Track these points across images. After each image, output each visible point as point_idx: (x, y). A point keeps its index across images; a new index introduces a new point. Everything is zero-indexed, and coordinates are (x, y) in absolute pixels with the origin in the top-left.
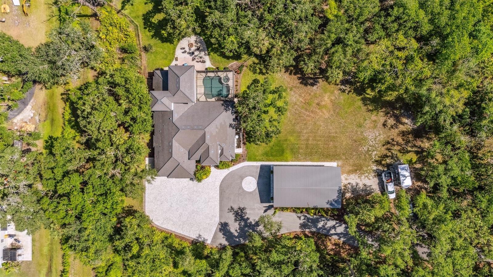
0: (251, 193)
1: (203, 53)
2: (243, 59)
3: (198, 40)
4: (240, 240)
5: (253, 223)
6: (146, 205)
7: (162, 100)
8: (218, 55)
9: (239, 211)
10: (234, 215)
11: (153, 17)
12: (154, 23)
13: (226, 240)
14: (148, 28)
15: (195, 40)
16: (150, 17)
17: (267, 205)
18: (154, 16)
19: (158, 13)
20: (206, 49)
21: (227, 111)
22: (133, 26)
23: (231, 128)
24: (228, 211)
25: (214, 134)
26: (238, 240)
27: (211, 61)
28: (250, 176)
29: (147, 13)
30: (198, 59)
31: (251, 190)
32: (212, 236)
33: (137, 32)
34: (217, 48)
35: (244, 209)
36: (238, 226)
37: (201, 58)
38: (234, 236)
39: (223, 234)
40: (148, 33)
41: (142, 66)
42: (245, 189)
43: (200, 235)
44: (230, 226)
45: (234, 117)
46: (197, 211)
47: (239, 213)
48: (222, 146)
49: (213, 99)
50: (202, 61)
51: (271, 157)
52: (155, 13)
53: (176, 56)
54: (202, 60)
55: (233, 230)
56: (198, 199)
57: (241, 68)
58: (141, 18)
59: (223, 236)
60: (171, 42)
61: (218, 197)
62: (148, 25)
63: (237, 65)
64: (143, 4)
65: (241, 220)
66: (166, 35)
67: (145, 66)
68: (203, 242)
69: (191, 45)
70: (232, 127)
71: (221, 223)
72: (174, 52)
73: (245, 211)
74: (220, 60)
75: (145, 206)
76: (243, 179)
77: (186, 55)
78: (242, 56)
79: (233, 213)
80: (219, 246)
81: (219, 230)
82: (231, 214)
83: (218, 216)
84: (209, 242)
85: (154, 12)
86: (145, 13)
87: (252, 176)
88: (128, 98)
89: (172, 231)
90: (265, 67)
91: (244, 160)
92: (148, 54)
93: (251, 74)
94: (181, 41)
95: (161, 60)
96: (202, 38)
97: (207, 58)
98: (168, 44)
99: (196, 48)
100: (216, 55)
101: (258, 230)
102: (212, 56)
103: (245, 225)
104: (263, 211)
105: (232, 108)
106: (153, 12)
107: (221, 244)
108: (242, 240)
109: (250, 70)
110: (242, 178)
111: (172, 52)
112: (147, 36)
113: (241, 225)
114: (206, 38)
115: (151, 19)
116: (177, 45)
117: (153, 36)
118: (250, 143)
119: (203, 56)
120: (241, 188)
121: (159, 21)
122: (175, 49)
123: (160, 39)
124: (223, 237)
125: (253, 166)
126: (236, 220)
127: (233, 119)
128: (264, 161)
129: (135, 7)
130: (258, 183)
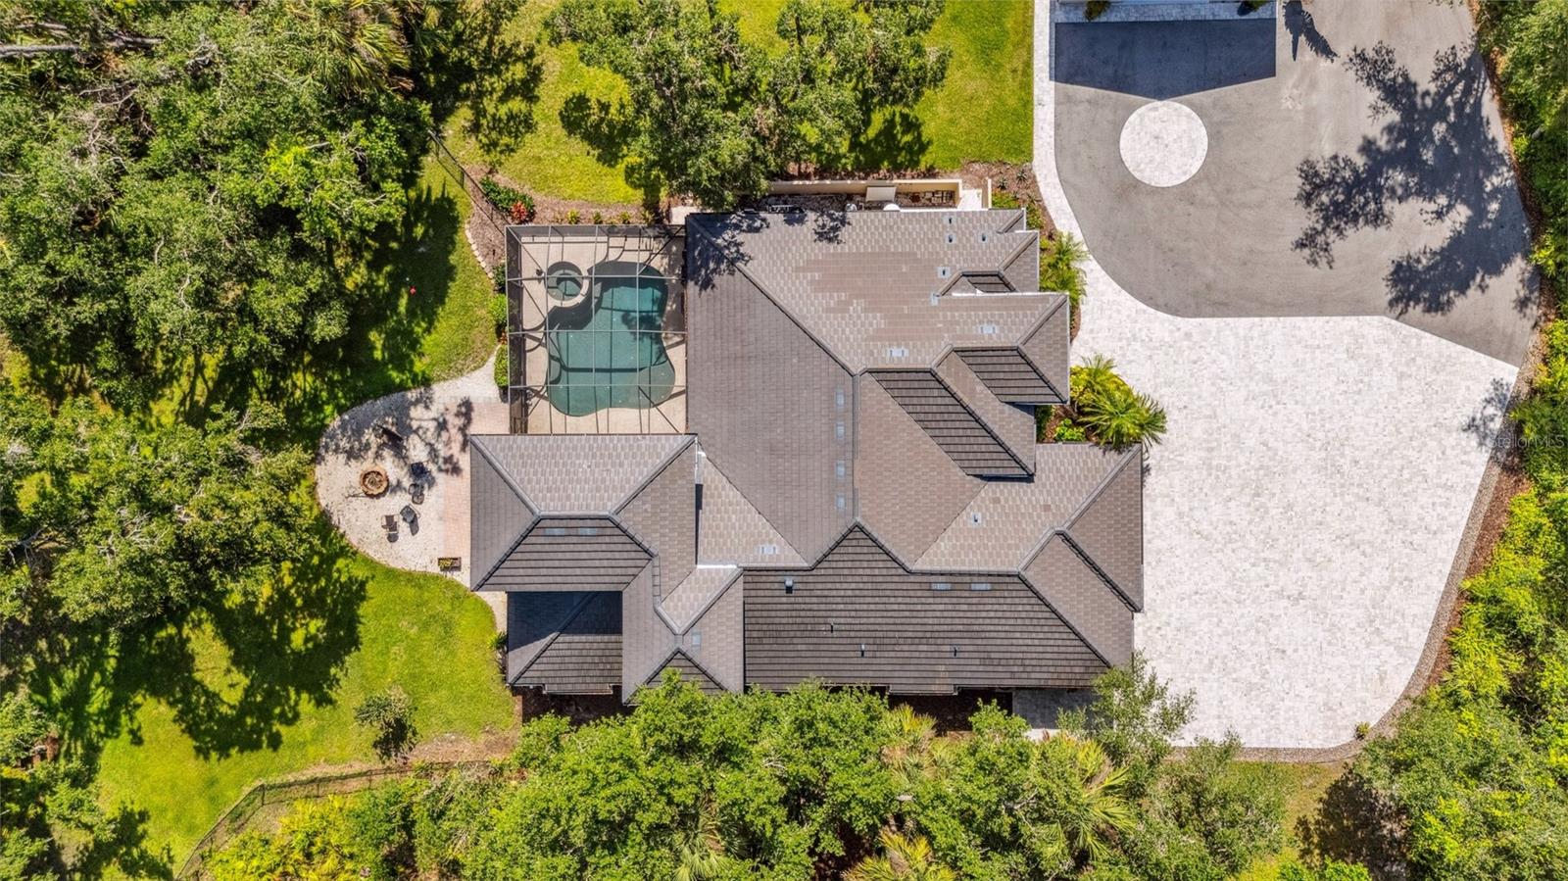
0: (1215, 136)
1: (417, 412)
2: (453, 191)
3: (344, 444)
4: (1496, 190)
5: (1394, 116)
6: (1291, 744)
7: (679, 626)
8: (428, 331)
9: (1325, 199)
10: (1350, 231)
11: (213, 697)
12: (249, 692)
13: (1495, 269)
14: (277, 727)
15: (342, 458)
16: (210, 717)
17: (1283, 37)
18: (206, 692)
19: (190, 671)
20: (395, 396)
21: (741, 257)
22: (260, 816)
23: (844, 233)
24: (1323, 262)
25: (878, 321)
26: (1494, 206)
27: (460, 372)
28: (1118, 141)
29: (192, 731)
30: (447, 444)
31: (1201, 134)
32: (1471, 356)
33: (295, 792)
34: (390, 336)
35: (1309, 173)
36: (1415, 204)
37: (442, 426)
38: (1471, 223)
39: (1463, 289)
40: (306, 727)
41: (486, 764)
42: (1195, 166)
43: (1471, 426)
44: (1415, 249)
45: (776, 219)
46: (1326, 445)
47: (1334, 203)
48: (949, 277)
49: (677, 355)
50: (460, 421)
51: (1009, 24)
52: (191, 685)
53: (435, 569)
54: (455, 422)
55: (1438, 236)
56: (1251, 441)
57: (499, 202)
58: (216, 765)
59: (1473, 292)
60: (355, 593)
61: (1244, 322)
62: (255, 729)
63: (483, 224)
64: (140, 753)
65: (1378, 190)
66: (315, 625)
67: (490, 747)
68: (1511, 405)
69: (374, 486)
70: (835, 229)
71: (1392, 303)
72: (411, 578)
73: (1321, 167)
74: (454, 321)
75: (1297, 751)
77: (427, 511)
78: (436, 194)
79: (1332, 236)
80: (1534, 311)
81: (1437, 318)
82: (1338, 246)
83: (1351, 322)
84: (1509, 374)
85: (186, 692)
86: (189, 743)
87: (1118, 127)
88: (657, 831)
89: (1446, 593)
90: (496, 71)
91: (1026, 178)
92: (418, 726)
93: (532, 145)
94: (353, 538)
95: (452, 653)
96: (334, 423)
97: (446, 394)
98: (364, 610)
99: (387, 453)
100: (428, 342)
101: (1433, 88)
102: (432, 365)
103: (1408, 159)
104: (1324, 63)
105: (726, 227)
106: (185, 700)
107: (1523, 303)
108: (1496, 180)
109: (509, 150)
110: (1128, 188)
111: (410, 592)
112: (319, 732)
113: (1406, 186)
114: (333, 397)
115: (224, 709)
116: (369, 562)
117: (323, 700)
118: (923, 148)
119: (434, 413)
120: (1185, 192)
121: (236, 661)
122: (391, 574)
123: (338, 660)
124: (1483, 288)
125: (1057, 126)
126: (1378, 218)
127: (789, 222)
128: (1028, 65)
129: (156, 799)
130: (1160, 93)
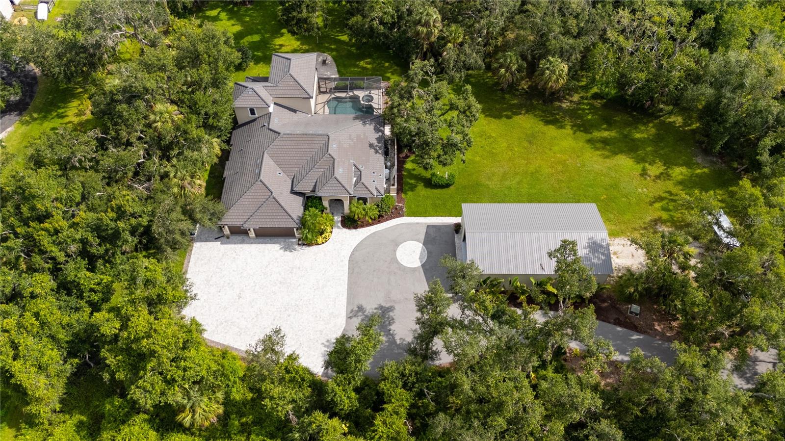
0: (414, 270)
28: (412, 240)
31: (415, 265)
42: (403, 263)
46: (297, 305)
48: (360, 168)
56: (301, 281)
61: (345, 278)
76: (397, 245)
87: (417, 240)
91: (399, 215)
110: (396, 243)
120: (394, 260)
125: (418, 223)
